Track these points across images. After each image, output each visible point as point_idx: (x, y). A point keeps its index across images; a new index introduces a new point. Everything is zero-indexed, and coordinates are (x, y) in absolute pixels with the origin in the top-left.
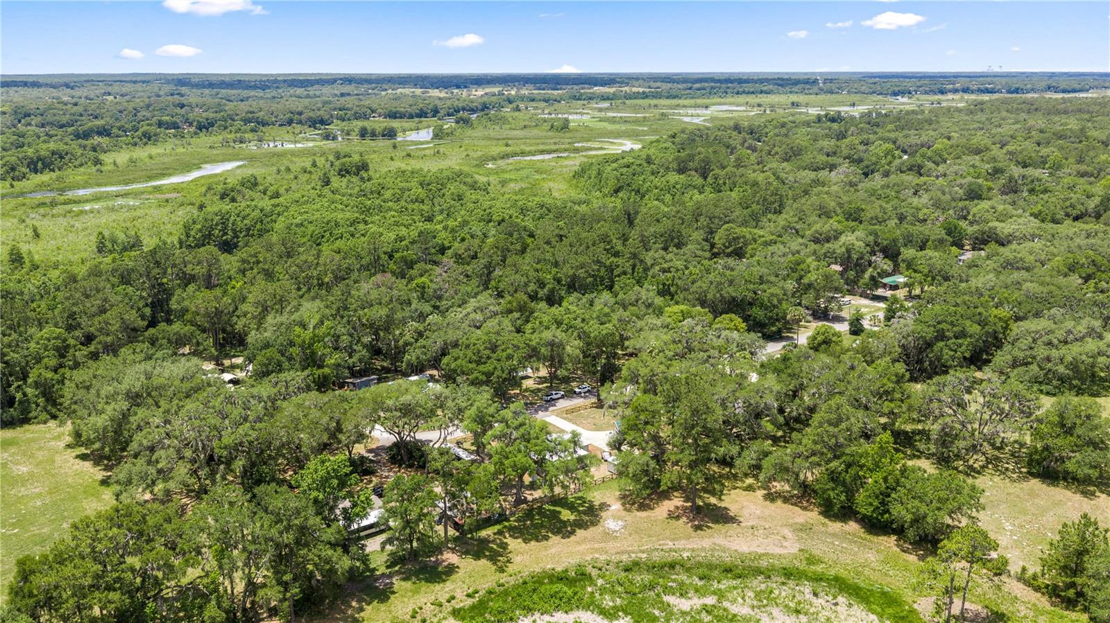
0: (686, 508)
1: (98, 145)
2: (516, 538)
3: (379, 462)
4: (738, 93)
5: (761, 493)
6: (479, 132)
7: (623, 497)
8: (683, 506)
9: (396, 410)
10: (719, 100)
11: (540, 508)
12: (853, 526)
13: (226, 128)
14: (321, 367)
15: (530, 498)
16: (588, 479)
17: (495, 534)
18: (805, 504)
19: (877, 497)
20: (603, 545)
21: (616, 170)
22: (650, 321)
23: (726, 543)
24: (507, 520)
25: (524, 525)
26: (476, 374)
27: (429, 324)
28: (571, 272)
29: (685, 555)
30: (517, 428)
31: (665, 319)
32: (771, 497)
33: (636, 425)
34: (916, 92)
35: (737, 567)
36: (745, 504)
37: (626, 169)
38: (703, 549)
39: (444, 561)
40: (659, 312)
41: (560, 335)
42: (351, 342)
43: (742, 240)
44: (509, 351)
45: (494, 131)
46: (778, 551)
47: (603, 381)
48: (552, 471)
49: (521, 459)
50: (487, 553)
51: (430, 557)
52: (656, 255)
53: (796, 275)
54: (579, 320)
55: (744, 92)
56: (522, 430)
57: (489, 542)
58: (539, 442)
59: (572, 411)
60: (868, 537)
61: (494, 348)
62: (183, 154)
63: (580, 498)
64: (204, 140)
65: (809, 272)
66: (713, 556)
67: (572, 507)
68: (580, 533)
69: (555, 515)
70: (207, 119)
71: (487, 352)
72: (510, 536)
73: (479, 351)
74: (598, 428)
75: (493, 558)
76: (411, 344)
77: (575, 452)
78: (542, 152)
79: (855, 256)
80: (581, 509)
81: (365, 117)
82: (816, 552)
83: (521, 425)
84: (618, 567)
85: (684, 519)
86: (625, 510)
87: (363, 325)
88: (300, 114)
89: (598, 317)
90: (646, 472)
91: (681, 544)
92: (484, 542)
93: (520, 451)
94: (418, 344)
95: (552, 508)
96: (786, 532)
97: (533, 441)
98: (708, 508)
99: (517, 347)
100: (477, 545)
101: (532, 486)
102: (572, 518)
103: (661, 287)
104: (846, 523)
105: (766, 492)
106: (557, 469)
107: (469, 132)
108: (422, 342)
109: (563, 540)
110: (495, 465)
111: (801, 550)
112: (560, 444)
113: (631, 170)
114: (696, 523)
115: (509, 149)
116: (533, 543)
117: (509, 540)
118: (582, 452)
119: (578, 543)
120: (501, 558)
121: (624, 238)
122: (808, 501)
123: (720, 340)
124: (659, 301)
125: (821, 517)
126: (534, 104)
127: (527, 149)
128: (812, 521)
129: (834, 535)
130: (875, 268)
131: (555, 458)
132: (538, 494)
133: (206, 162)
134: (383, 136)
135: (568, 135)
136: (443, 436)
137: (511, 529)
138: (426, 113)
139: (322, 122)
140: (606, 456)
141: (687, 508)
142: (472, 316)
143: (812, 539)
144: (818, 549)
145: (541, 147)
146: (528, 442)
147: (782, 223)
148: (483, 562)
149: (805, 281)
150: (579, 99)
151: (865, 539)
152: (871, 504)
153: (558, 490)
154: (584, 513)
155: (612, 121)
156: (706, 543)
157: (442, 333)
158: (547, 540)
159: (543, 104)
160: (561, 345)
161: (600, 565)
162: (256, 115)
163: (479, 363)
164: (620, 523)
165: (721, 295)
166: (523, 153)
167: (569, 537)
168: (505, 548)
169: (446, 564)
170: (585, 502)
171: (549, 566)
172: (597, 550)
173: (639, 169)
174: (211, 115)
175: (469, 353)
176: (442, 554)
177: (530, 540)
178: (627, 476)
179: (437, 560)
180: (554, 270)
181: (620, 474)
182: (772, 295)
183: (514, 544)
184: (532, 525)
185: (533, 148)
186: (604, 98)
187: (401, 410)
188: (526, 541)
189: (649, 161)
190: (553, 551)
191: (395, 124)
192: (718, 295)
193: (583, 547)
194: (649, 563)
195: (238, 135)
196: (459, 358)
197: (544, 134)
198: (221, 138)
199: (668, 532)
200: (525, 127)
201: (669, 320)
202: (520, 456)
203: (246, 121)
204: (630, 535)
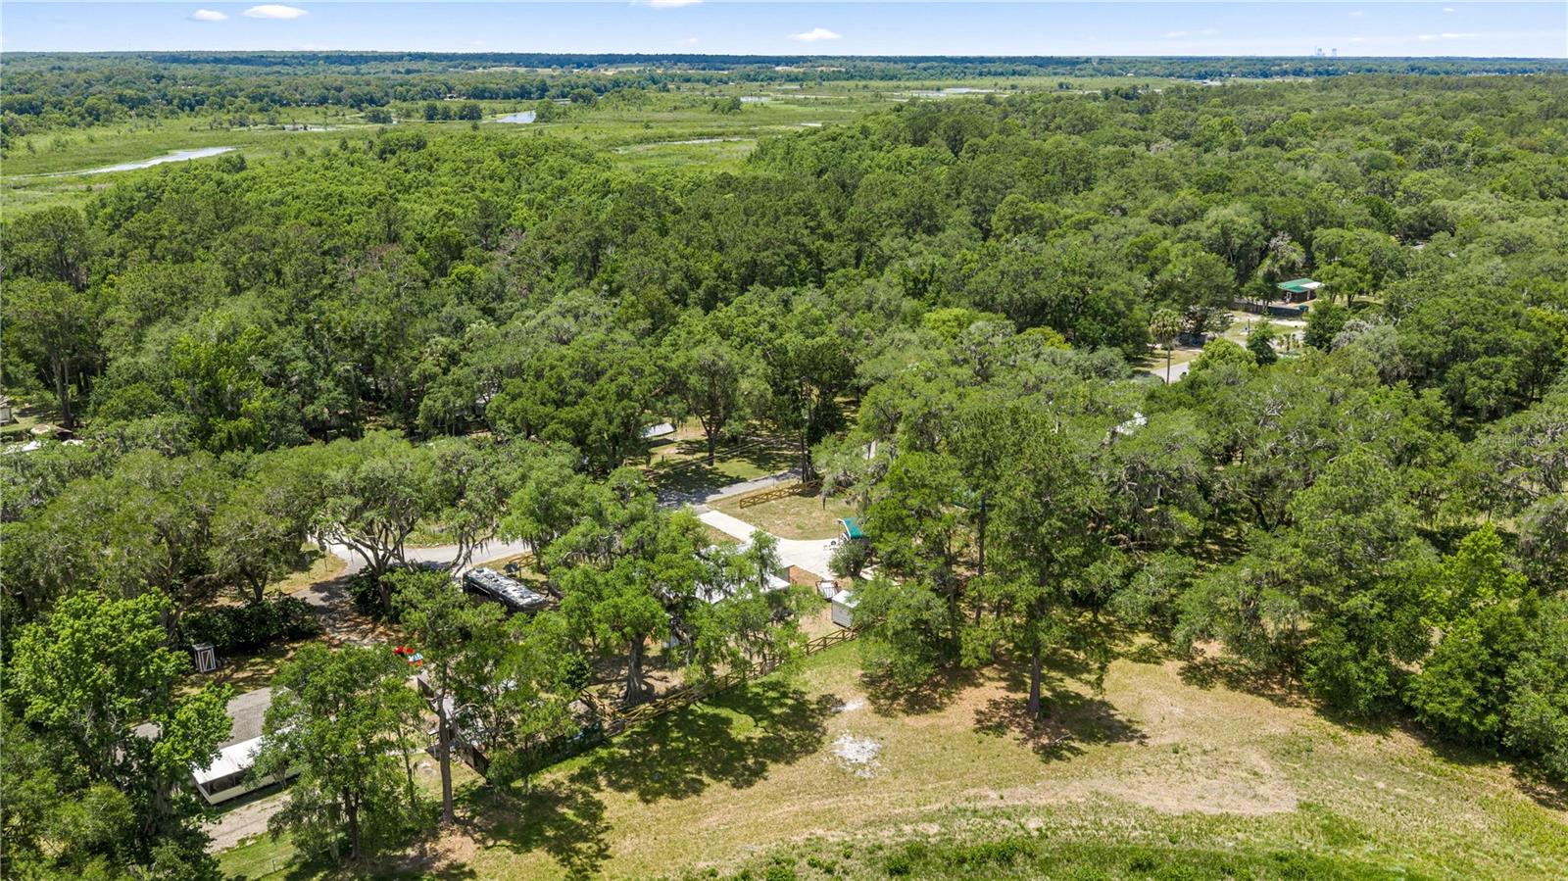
0: (1014, 706)
1: (11, 124)
2: (623, 789)
3: (332, 611)
4: (981, 74)
5: (1174, 666)
6: (607, 113)
7: (871, 682)
8: (1008, 700)
9: (351, 492)
10: (955, 82)
11: (683, 710)
12: (1401, 743)
13: (221, 106)
14: (234, 416)
15: (660, 688)
16: (792, 645)
17: (573, 779)
18: (1279, 691)
19: (1469, 676)
20: (831, 803)
21: (815, 144)
22: (898, 335)
23: (1122, 790)
24: (605, 743)
25: (646, 753)
26: (553, 426)
27: (471, 340)
28: (747, 257)
29: (1033, 824)
30: (622, 527)
31: (927, 331)
32: (1199, 675)
33: (900, 519)
34: (1230, 74)
35: (1162, 853)
36: (1146, 692)
37: (830, 143)
38: (1072, 808)
39: (437, 857)
40: (915, 320)
41: (729, 354)
42: (311, 373)
43: (1037, 222)
44: (623, 380)
45: (630, 112)
46: (1249, 809)
47: (815, 437)
48: (709, 628)
49: (634, 601)
50: (550, 833)
51: (403, 845)
52: (894, 245)
53: (1147, 267)
54: (764, 327)
55: (989, 73)
56: (635, 531)
57: (558, 801)
58: (677, 558)
59: (754, 500)
60: (1447, 768)
61: (593, 375)
62: (146, 137)
63: (773, 686)
64: (185, 120)
65: (1169, 261)
66: (1096, 823)
67: (756, 708)
68: (777, 772)
69: (719, 726)
70: (195, 95)
71: (578, 383)
72: (611, 784)
73: (561, 380)
74: (806, 533)
75: (562, 848)
76: (433, 377)
77: (764, 581)
78: (700, 136)
79: (1237, 242)
80: (777, 711)
81: (439, 96)
82: (1342, 812)
83: (633, 520)
84: (872, 863)
85: (1015, 732)
86: (878, 711)
87: (338, 340)
88: (339, 89)
89: (800, 326)
90: (921, 626)
91: (1018, 795)
92: (545, 801)
93: (630, 581)
94: (449, 377)
95: (710, 710)
96: (1255, 758)
97: (662, 557)
98: (1065, 705)
99: (637, 372)
100: (528, 811)
101: (664, 661)
102: (758, 734)
103: (911, 284)
104: (1385, 736)
105: (1183, 664)
106: (721, 621)
107: (592, 114)
108: (456, 372)
109: (735, 792)
110: (569, 615)
111: (1305, 806)
112: (727, 564)
113: (838, 144)
114: (1045, 741)
115: (649, 132)
116: (664, 801)
117: (606, 796)
118: (777, 583)
119: (773, 798)
120: (582, 846)
121: (839, 215)
122: (1282, 683)
123: (1040, 362)
124: (909, 304)
125: (1321, 720)
126: (689, 85)
127: (679, 132)
128: (1305, 732)
129: (1366, 765)
130: (1275, 259)
131: (717, 597)
132: (677, 679)
133: (178, 148)
134: (461, 118)
135: (739, 117)
136: (465, 551)
137: (613, 765)
138: (530, 93)
139: (372, 101)
140: (827, 589)
141: (1016, 705)
142: (556, 321)
143: (1322, 777)
144: (1347, 803)
145: (699, 130)
146: (652, 558)
147: (1099, 200)
148: (539, 856)
149: (1164, 276)
150: (755, 80)
151: (1443, 774)
152: (1455, 693)
153: (721, 670)
154: (785, 721)
155: (804, 103)
156: (1077, 792)
157: (493, 353)
158: (697, 792)
159: (702, 85)
160: (730, 376)
161: (825, 858)
162: (272, 90)
163: (559, 404)
164: (869, 744)
165: (1023, 295)
166: (671, 137)
167: (750, 784)
168: (594, 818)
169: (441, 865)
170: (785, 695)
171: (702, 865)
172: (818, 818)
173: (851, 142)
174: (201, 89)
175: (542, 386)
176: (436, 837)
177: (658, 794)
178: (882, 634)
179: (423, 853)
180: (717, 257)
181: (863, 629)
182: (1115, 293)
183: (617, 804)
184: (663, 753)
185: (686, 131)
186: (791, 78)
187: (363, 490)
188: (647, 797)
189: (865, 132)
190: (712, 821)
191: (483, 104)
192: (1016, 296)
193: (786, 809)
194: (948, 850)
195: (238, 115)
196: (520, 395)
197: (704, 116)
198: (210, 119)
199: (981, 764)
200: (675, 108)
201: (934, 333)
202: (629, 593)
203: (254, 98)
204: (896, 773)
